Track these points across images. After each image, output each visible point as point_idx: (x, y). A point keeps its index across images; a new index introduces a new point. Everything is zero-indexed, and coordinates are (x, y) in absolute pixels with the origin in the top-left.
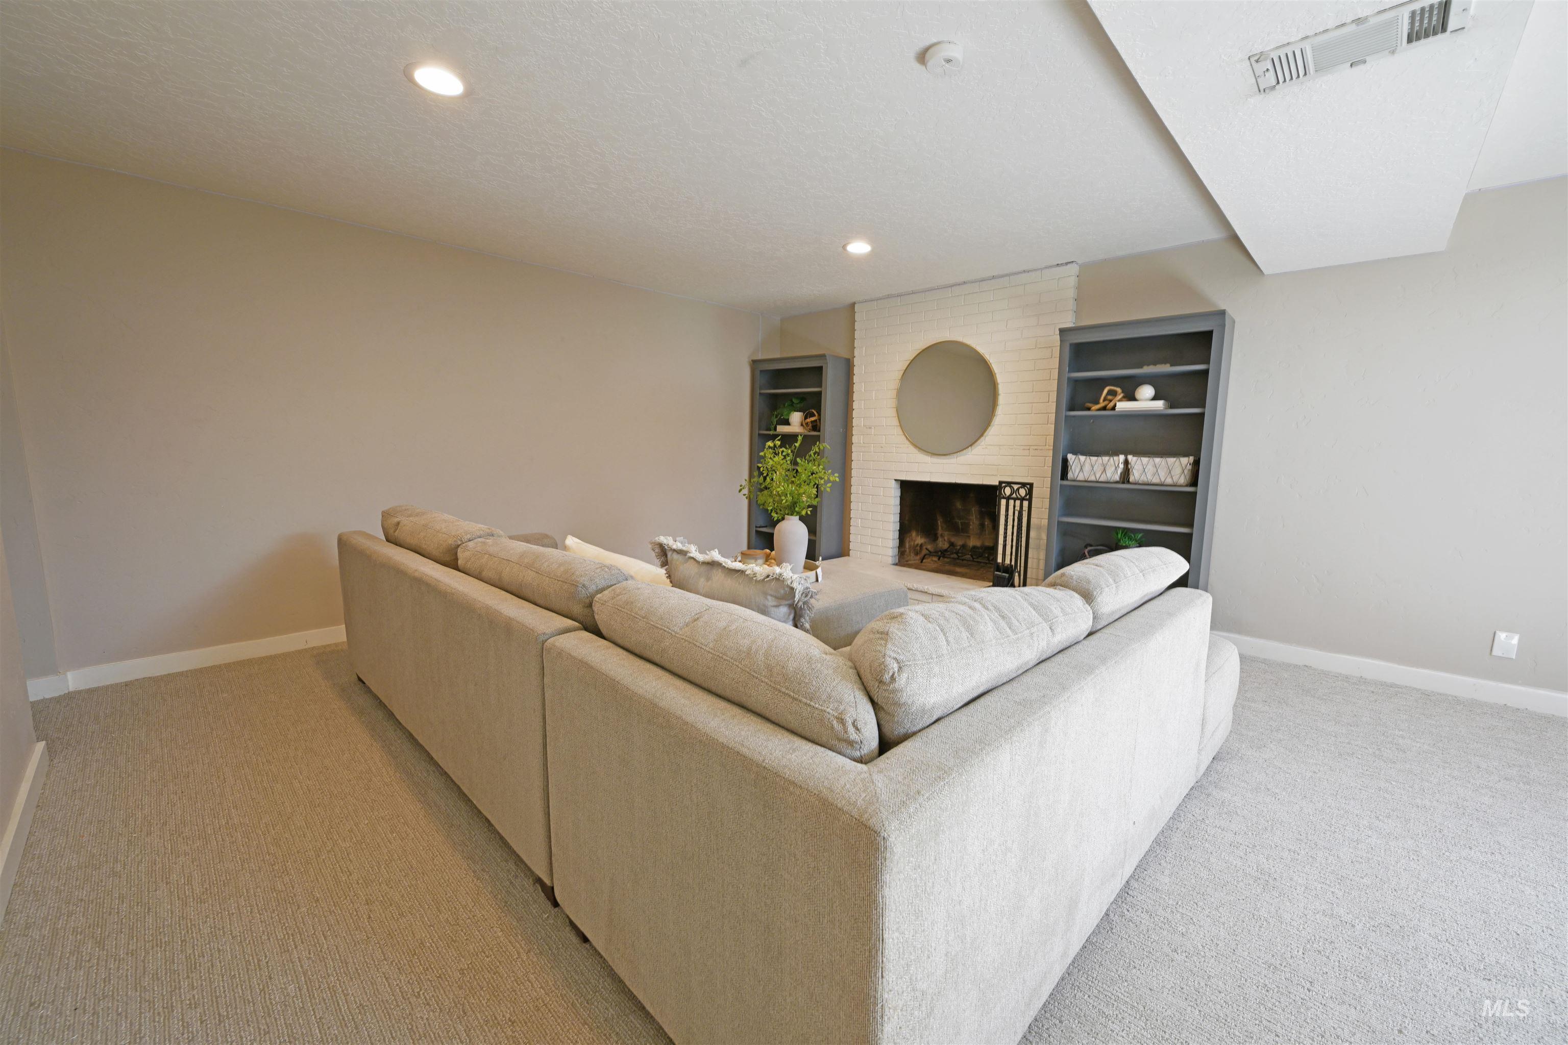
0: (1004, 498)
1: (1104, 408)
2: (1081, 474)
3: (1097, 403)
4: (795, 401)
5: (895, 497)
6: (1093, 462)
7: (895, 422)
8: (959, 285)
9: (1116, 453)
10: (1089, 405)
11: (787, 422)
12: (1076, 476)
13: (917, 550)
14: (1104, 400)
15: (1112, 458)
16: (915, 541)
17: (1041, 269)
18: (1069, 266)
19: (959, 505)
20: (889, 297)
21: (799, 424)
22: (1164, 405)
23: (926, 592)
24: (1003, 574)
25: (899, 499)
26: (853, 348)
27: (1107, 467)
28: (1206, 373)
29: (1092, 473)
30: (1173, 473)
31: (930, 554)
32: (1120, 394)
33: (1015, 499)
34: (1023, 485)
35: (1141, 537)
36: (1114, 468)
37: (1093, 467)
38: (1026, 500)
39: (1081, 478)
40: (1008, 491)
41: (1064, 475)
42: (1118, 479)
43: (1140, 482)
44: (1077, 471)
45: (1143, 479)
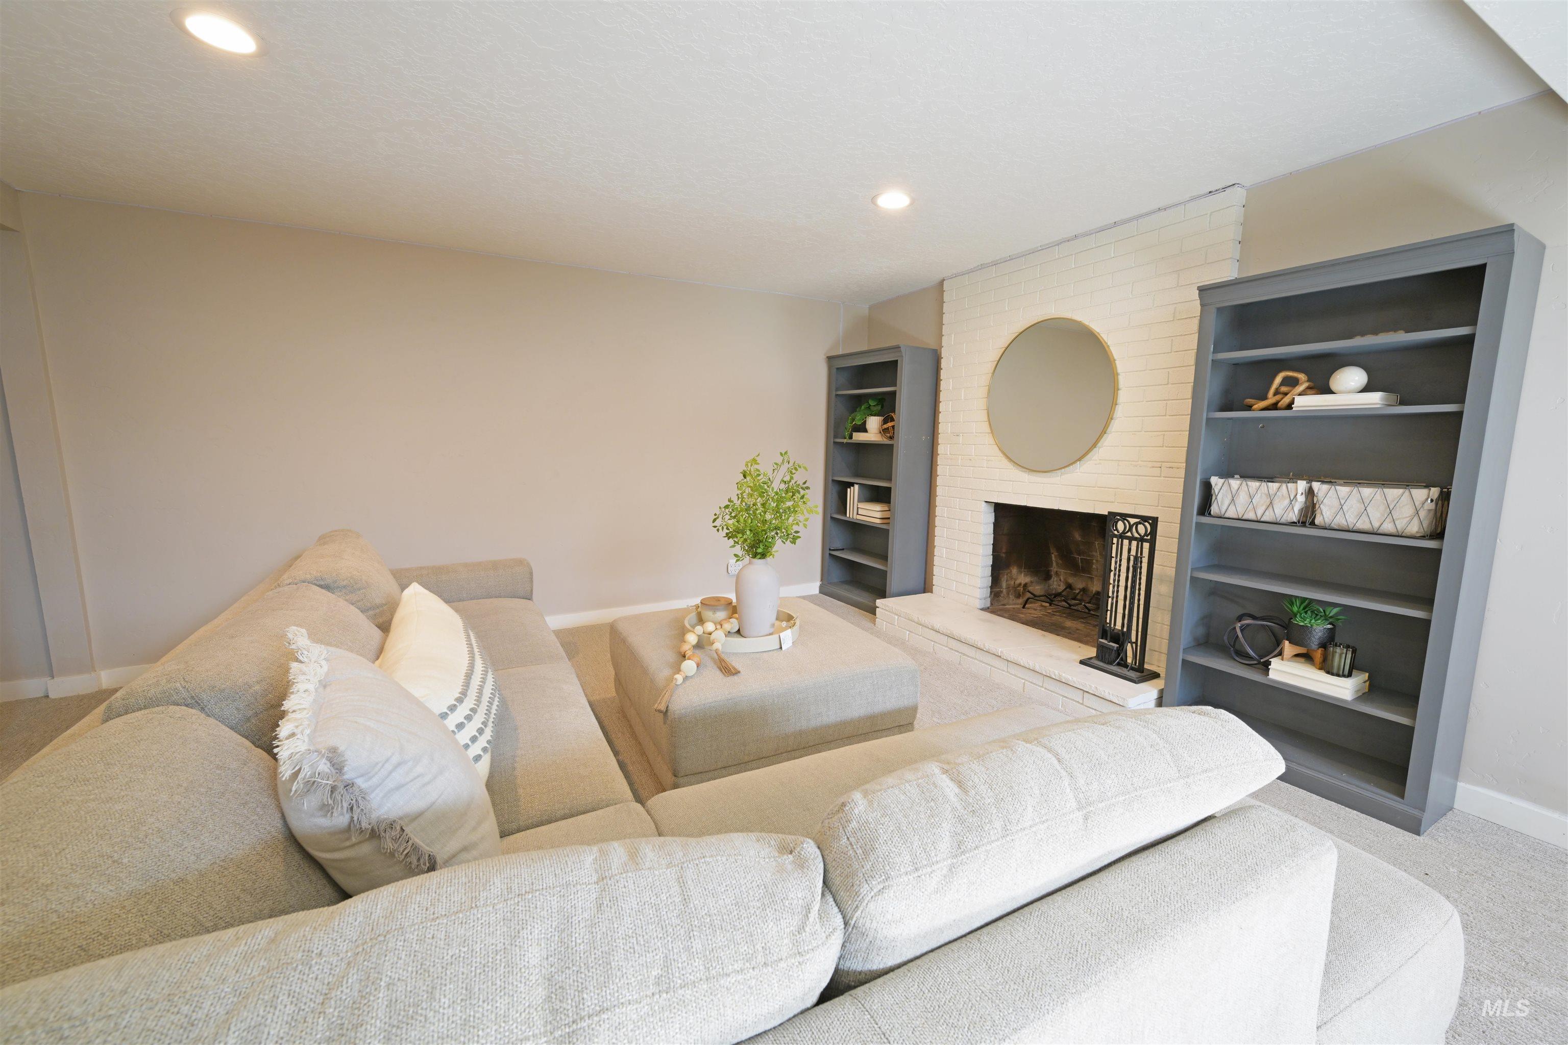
0: (1115, 536)
1: (1274, 407)
2: (1232, 508)
3: (1264, 397)
4: (872, 403)
5: (986, 524)
6: (1252, 491)
7: (985, 427)
8: (1068, 241)
9: (1294, 479)
10: (1249, 401)
11: (862, 428)
12: (1223, 513)
13: (1020, 592)
14: (1275, 394)
15: (1284, 486)
16: (1015, 580)
17: (1184, 203)
18: (1228, 191)
19: (1077, 536)
20: (982, 267)
21: (877, 431)
22: (1382, 399)
23: (1000, 657)
24: (1111, 644)
25: (992, 526)
26: (941, 336)
27: (1275, 502)
28: (1468, 342)
29: (1251, 506)
30: (1396, 514)
31: (1035, 597)
32: (1302, 384)
33: (1131, 539)
34: (1144, 519)
35: (1337, 614)
36: (1287, 501)
37: (1251, 497)
38: (1146, 541)
39: (1231, 513)
40: (1120, 526)
41: (1205, 507)
42: (1295, 520)
43: (1333, 526)
44: (1227, 502)
45: (1340, 521)
